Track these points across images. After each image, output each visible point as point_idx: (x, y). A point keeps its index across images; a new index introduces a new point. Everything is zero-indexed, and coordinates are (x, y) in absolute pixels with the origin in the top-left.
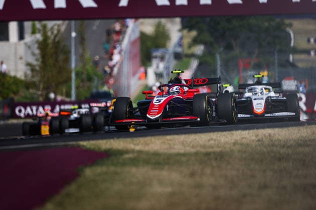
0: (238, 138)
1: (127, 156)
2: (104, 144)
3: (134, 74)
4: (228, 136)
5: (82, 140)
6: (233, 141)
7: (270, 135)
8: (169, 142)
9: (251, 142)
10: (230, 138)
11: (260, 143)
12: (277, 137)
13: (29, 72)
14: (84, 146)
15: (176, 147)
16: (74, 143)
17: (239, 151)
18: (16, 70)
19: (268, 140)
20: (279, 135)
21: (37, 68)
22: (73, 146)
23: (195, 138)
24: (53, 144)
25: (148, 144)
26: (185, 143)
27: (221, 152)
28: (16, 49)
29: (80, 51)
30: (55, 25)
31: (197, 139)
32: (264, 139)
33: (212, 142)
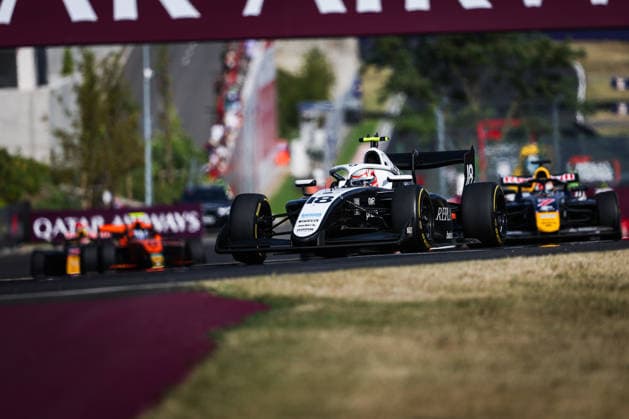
0: (518, 272)
1: (302, 308)
2: (254, 285)
3: (266, 153)
4: (497, 268)
5: (207, 278)
6: (508, 278)
7: (581, 266)
8: (382, 281)
9: (546, 281)
10: (502, 272)
11: (563, 281)
12: (594, 269)
13: (59, 150)
14: (213, 290)
15: (395, 290)
16: (192, 284)
17: (525, 298)
18: (33, 146)
19: (579, 274)
20: (598, 265)
21: (76, 141)
22: (191, 290)
23: (431, 271)
24: (149, 287)
25: (341, 286)
26: (413, 282)
27: (490, 299)
28: (31, 104)
29: (160, 107)
30: (111, 54)
31: (437, 275)
32: (570, 272)
33: (467, 281)
